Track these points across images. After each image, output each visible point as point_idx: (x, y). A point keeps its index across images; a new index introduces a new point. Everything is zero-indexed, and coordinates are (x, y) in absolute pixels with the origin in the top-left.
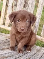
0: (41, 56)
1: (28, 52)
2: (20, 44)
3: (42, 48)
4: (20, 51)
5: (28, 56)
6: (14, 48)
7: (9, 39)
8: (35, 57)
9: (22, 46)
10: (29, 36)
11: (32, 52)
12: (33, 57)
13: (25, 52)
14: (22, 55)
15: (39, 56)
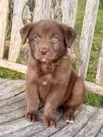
0: (98, 129)
1: (68, 123)
2: (48, 106)
3: (101, 110)
4: (51, 122)
5: (69, 132)
6: (35, 115)
7: (22, 94)
8: (85, 133)
9: (53, 109)
10: (67, 84)
11: (76, 121)
12: (81, 133)
13: (61, 123)
14: (55, 130)
15: (94, 131)
